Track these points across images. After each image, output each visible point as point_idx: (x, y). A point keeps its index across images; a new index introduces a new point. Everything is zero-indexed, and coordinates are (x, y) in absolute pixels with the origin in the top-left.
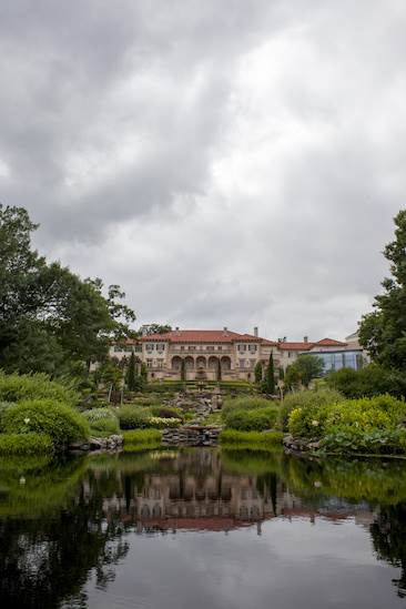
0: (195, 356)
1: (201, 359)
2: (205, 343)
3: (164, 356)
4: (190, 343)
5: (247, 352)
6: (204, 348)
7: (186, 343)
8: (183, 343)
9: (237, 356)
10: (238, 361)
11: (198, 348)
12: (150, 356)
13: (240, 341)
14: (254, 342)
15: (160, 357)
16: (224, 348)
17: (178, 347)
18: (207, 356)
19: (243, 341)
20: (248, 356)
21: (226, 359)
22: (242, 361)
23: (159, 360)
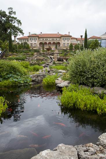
0: (48, 42)
1: (50, 43)
2: (51, 38)
3: (36, 42)
4: (45, 38)
5: (66, 41)
6: (51, 39)
7: (44, 38)
8: (43, 38)
9: (62, 42)
10: (63, 44)
11: (49, 39)
12: (32, 42)
13: (63, 36)
14: (68, 37)
15: (35, 42)
16: (58, 39)
17: (42, 39)
18: (52, 42)
19: (65, 36)
20: (66, 42)
21: (59, 43)
22: (64, 44)
23: (35, 44)
